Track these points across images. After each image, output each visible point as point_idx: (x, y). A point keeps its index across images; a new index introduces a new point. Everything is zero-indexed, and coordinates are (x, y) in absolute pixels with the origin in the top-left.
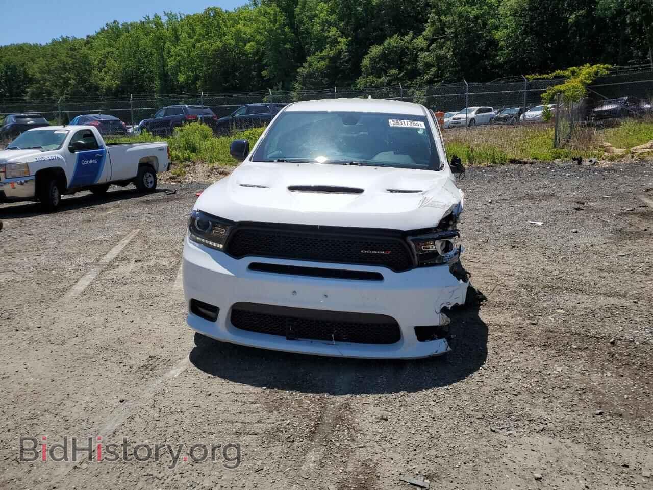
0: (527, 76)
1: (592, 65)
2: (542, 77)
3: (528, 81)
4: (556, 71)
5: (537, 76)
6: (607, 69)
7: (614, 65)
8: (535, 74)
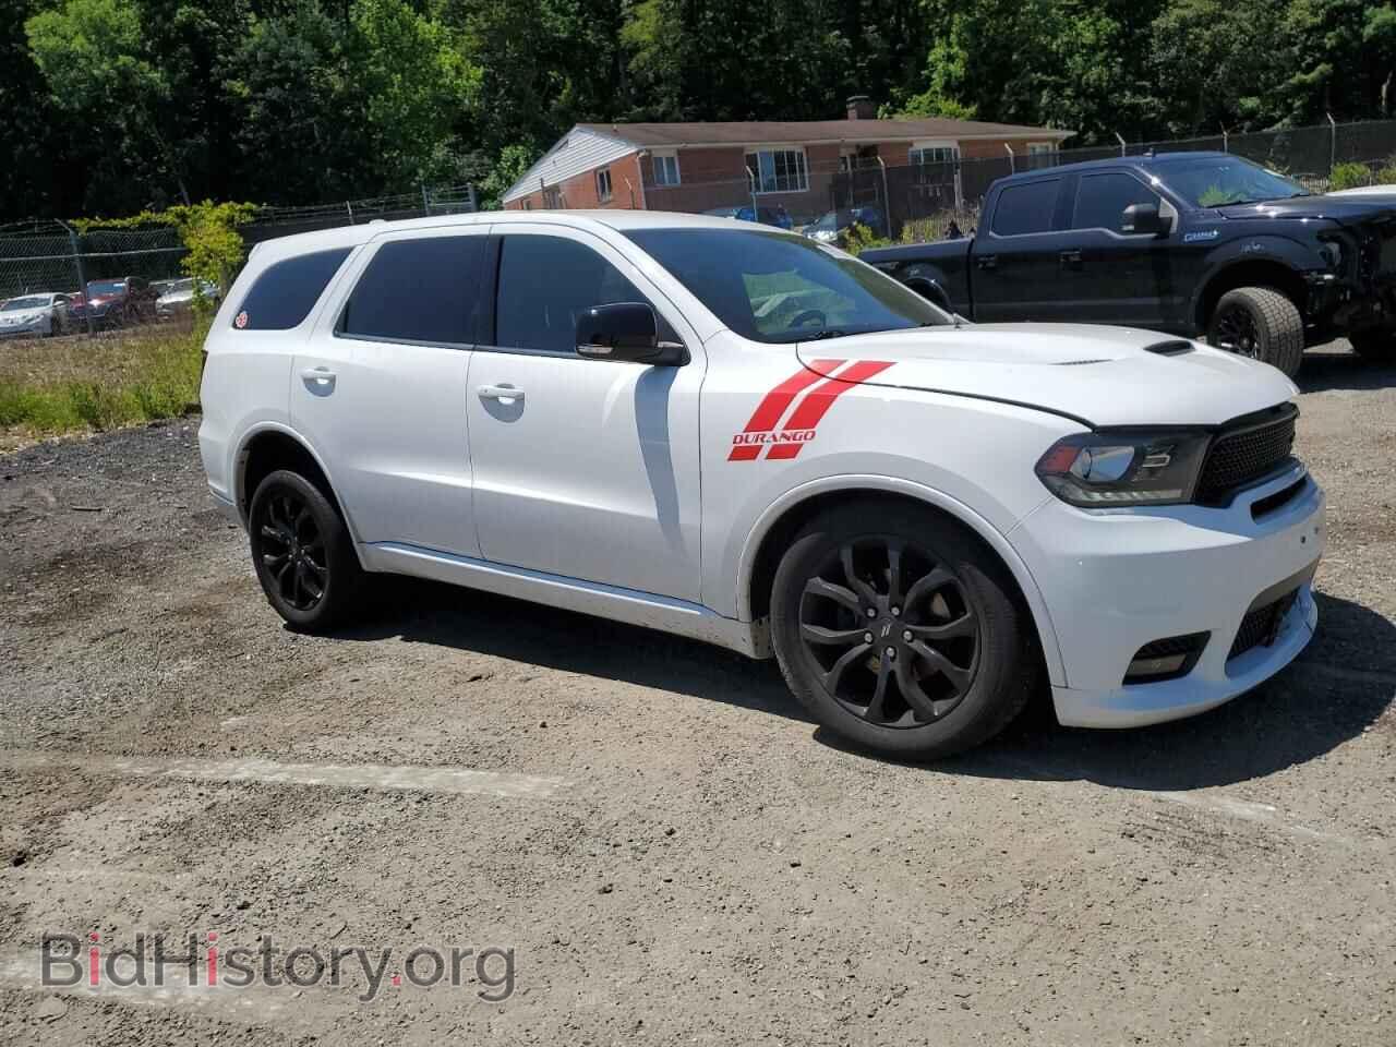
0: (70, 221)
1: (216, 204)
2: (108, 224)
3: (77, 233)
4: (142, 214)
5: (98, 222)
6: (250, 211)
7: (261, 206)
8: (92, 218)
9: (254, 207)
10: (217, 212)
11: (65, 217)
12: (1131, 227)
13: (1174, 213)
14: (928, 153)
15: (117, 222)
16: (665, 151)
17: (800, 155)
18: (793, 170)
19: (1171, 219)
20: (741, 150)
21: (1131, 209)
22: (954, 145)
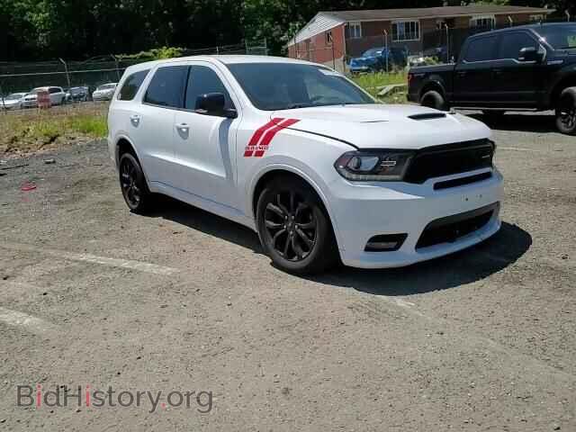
0: (116, 56)
1: (167, 48)
2: (129, 56)
3: (117, 60)
4: (141, 52)
6: (180, 51)
8: (123, 54)
9: (182, 49)
10: (168, 52)
11: (114, 54)
12: (522, 58)
13: (545, 52)
14: (479, 21)
15: (131, 56)
16: (355, 23)
17: (417, 24)
18: (413, 30)
19: (543, 55)
20: (390, 22)
21: (524, 50)
22: (492, 17)
